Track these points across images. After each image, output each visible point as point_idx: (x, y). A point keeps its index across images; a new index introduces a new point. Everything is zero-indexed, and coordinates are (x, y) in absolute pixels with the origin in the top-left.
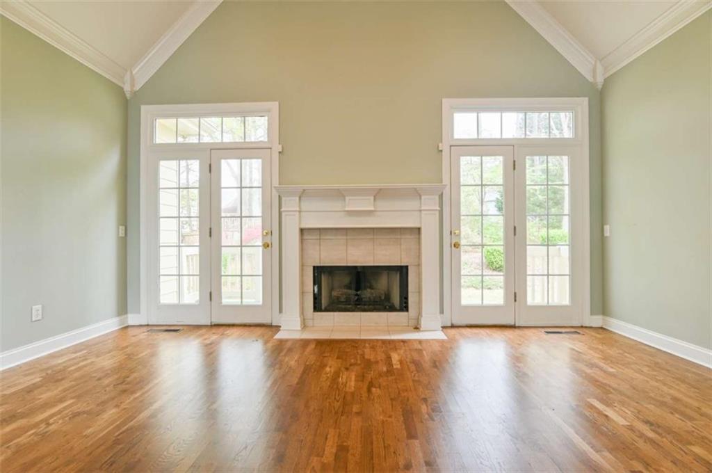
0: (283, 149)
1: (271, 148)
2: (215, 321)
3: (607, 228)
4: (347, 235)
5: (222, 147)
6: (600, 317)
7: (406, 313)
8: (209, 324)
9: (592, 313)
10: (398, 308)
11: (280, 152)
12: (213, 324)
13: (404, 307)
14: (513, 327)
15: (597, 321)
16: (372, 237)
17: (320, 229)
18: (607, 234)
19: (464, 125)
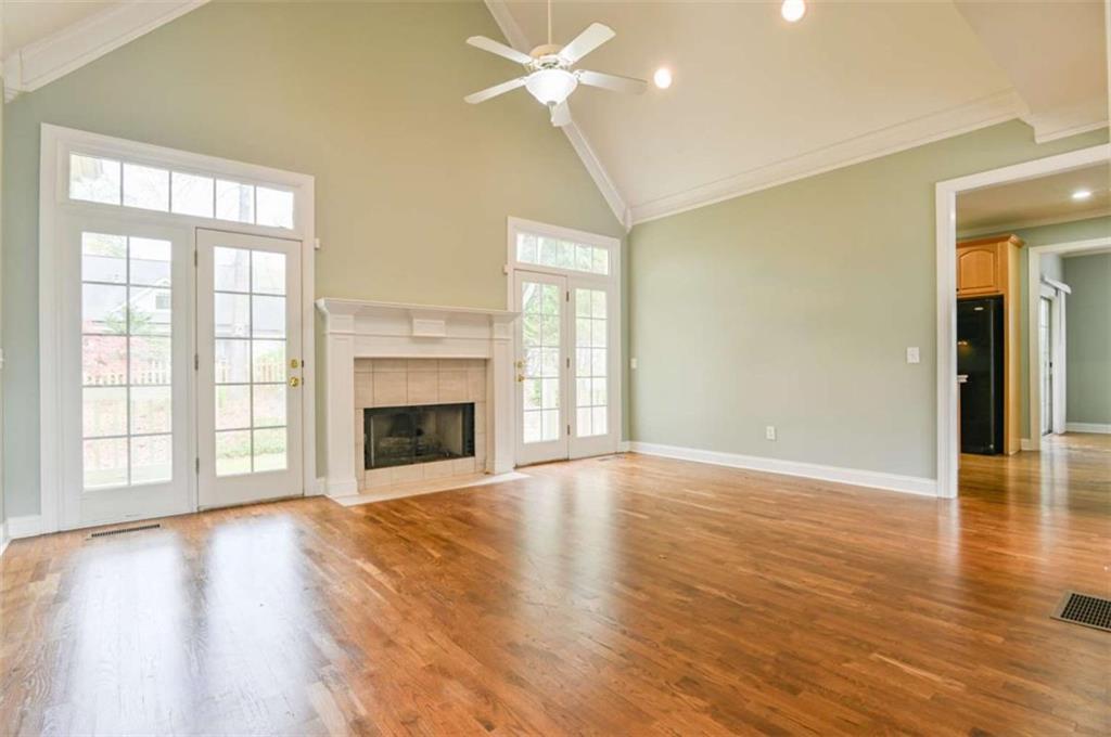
0: (321, 245)
1: (301, 241)
2: (206, 504)
3: (634, 361)
4: (407, 367)
5: (213, 226)
6: (628, 443)
7: (470, 459)
8: (195, 510)
9: (623, 440)
10: (460, 453)
11: (316, 249)
12: (202, 509)
13: (469, 450)
14: (567, 460)
15: (626, 446)
16: (436, 369)
17: (373, 359)
18: (634, 366)
19: (528, 247)
